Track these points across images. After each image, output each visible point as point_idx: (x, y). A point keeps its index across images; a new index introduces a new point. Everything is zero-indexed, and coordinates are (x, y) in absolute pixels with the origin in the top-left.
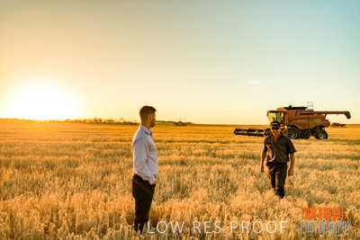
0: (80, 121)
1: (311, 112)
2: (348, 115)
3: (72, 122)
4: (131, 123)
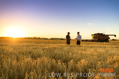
0: (30, 38)
2: (115, 36)
3: (27, 38)
4: (46, 39)
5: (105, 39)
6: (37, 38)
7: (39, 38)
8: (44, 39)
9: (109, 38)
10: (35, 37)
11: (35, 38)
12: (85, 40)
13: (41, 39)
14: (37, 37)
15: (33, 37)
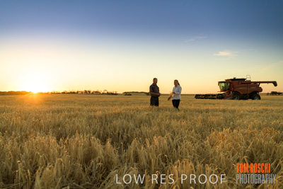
0: (74, 93)
1: (249, 82)
2: (275, 84)
3: (68, 93)
4: (112, 94)
5: (251, 93)
6: (93, 93)
7: (97, 93)
8: (108, 94)
9: (261, 90)
10: (87, 90)
11: (86, 92)
12: (203, 95)
13: (100, 94)
14: (92, 91)
15: (83, 90)
